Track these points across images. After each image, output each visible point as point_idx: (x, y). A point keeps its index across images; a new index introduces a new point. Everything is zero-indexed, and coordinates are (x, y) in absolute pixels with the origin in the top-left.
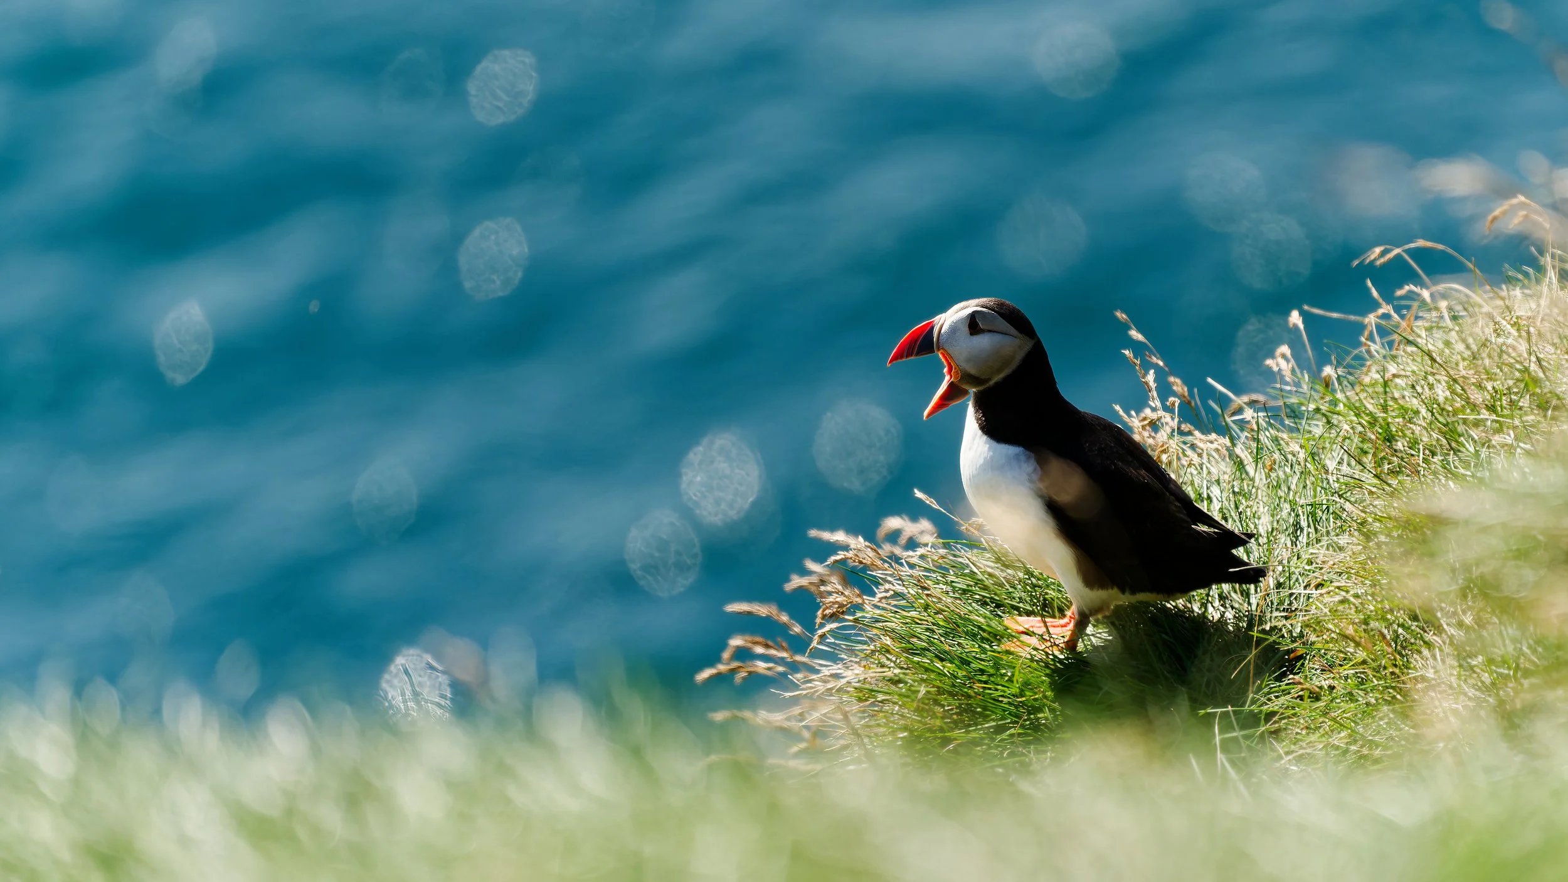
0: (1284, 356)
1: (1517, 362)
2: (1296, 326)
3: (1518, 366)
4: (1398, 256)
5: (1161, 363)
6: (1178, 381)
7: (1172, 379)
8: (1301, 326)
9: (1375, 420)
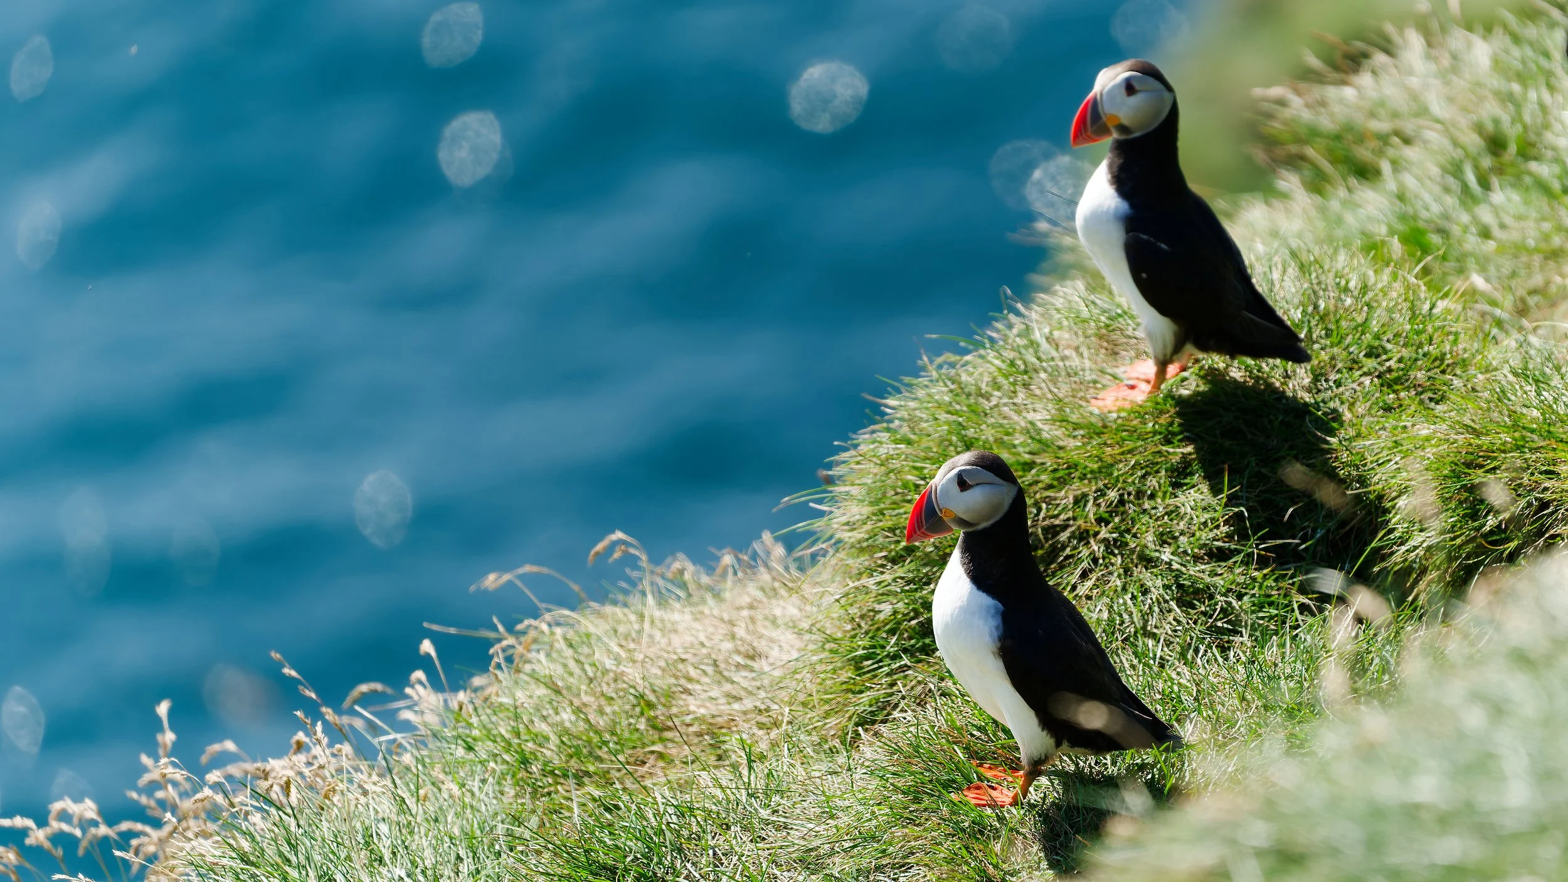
0: (420, 682)
1: (631, 687)
2: (428, 655)
3: (632, 691)
4: (510, 582)
5: (313, 696)
6: (330, 711)
7: (324, 709)
8: (433, 653)
9: (510, 744)
